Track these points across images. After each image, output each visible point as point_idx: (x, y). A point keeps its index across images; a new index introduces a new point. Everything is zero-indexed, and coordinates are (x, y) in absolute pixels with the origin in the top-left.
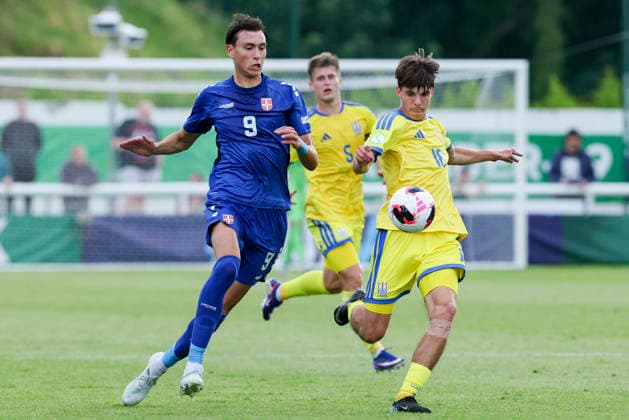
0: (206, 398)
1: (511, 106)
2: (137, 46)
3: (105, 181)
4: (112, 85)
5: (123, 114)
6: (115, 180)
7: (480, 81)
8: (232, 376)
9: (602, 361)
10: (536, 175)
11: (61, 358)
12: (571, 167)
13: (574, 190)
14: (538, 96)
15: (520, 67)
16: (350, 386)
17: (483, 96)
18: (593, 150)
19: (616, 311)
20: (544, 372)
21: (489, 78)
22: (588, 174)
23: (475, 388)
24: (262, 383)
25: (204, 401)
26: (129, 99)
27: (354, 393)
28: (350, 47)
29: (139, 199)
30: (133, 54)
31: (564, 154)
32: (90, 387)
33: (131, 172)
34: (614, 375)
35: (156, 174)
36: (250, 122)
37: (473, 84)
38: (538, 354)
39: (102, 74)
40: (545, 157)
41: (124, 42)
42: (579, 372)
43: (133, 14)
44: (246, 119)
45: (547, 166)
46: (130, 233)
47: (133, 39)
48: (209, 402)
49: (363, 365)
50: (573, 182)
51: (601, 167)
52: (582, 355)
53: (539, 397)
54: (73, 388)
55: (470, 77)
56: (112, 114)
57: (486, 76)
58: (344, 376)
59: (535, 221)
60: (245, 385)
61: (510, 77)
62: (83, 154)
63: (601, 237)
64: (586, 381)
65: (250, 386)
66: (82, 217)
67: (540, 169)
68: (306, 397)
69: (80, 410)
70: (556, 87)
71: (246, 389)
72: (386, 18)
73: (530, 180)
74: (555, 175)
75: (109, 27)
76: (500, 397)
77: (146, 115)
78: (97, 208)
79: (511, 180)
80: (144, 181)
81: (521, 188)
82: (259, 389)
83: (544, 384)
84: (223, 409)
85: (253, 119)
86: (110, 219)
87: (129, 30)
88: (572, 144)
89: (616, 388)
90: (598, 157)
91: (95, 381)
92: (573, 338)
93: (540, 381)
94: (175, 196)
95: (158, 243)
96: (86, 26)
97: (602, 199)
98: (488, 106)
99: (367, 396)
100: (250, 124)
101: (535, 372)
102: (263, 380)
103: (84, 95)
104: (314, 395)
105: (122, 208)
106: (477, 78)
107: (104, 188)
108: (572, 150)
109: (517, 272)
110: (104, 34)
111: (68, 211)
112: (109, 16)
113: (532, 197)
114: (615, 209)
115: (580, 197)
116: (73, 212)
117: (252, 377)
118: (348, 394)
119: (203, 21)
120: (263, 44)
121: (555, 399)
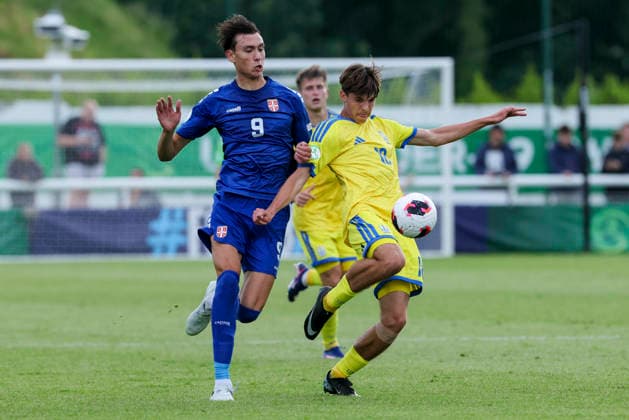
0: (149, 383)
1: (437, 102)
2: (80, 48)
3: (50, 176)
4: (56, 84)
5: (67, 113)
6: (59, 176)
7: (407, 78)
8: (173, 362)
9: (526, 345)
10: (461, 167)
11: (10, 346)
12: (495, 159)
13: (498, 181)
14: (463, 93)
15: (445, 64)
16: (286, 370)
17: (411, 92)
18: (516, 143)
19: (539, 296)
20: (470, 356)
21: (416, 75)
22: (511, 166)
23: (406, 371)
24: (202, 368)
25: (147, 387)
26: (72, 99)
27: (290, 378)
28: (282, 47)
29: (84, 193)
30: (76, 55)
31: (489, 147)
32: (38, 374)
33: (75, 169)
34: (537, 358)
35: (100, 169)
36: (257, 124)
37: (401, 82)
38: (465, 339)
39: (47, 75)
40: (470, 150)
41: (67, 44)
42: (504, 355)
43: (76, 18)
44: (254, 121)
45: (472, 159)
46: (75, 227)
47: (76, 41)
48: (151, 386)
49: (299, 350)
50: (496, 174)
51: (524, 159)
52: (506, 339)
53: (467, 379)
54: (21, 374)
55: (398, 74)
56: (57, 113)
57: (413, 74)
58: (280, 361)
59: (461, 212)
60: (187, 370)
61: (436, 74)
62: (28, 150)
63: (524, 227)
64: (511, 363)
65: (191, 371)
66: (28, 211)
67: (465, 161)
68: (245, 382)
69: (28, 395)
70: (480, 85)
71: (187, 374)
72: (317, 19)
73: (456, 173)
74: (480, 167)
75: (53, 29)
76: (429, 380)
77: (90, 113)
78: (43, 202)
79: (438, 173)
80: (88, 176)
81: (447, 180)
82: (200, 374)
83: (470, 367)
84: (165, 393)
85: (260, 121)
86: (56, 213)
87: (72, 32)
88: (496, 138)
89: (539, 369)
90: (520, 150)
91: (42, 368)
92: (499, 323)
93: (468, 365)
94: (118, 191)
95: (102, 235)
96: (31, 29)
97: (525, 190)
98: (415, 103)
99: (303, 380)
100: (258, 126)
101: (462, 355)
102: (203, 365)
103: (29, 95)
104: (252, 380)
105: (67, 203)
106: (404, 75)
107: (50, 183)
108: (495, 143)
109: (445, 260)
110: (48, 36)
111: (15, 206)
112: (53, 19)
113: (458, 189)
114: (537, 200)
115: (504, 188)
116: (20, 206)
117: (192, 363)
118: (284, 379)
119: (142, 23)
120: (261, 45)
121: (481, 380)
